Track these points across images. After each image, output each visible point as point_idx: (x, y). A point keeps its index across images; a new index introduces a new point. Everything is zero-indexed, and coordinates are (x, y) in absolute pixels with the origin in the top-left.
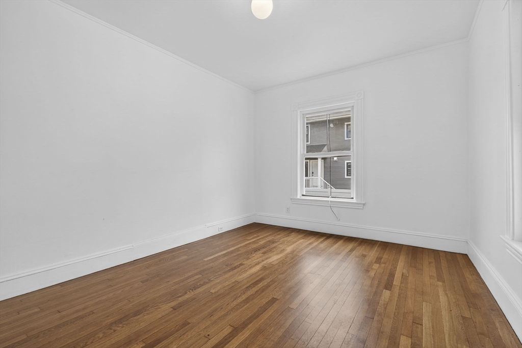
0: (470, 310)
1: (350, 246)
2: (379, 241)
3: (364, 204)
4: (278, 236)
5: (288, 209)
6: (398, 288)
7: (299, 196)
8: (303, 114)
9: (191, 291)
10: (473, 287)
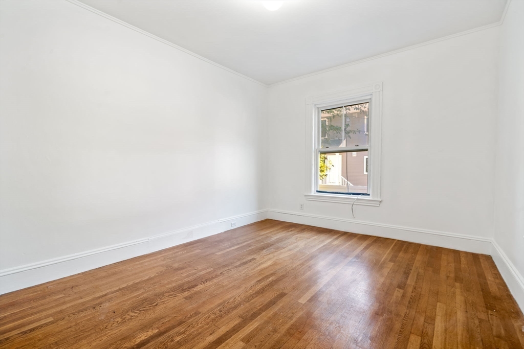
0: (487, 312)
1: (365, 244)
2: (395, 240)
3: (380, 202)
4: (291, 233)
5: (301, 205)
6: (412, 287)
7: (313, 193)
8: (318, 108)
9: (202, 283)
10: (493, 288)
